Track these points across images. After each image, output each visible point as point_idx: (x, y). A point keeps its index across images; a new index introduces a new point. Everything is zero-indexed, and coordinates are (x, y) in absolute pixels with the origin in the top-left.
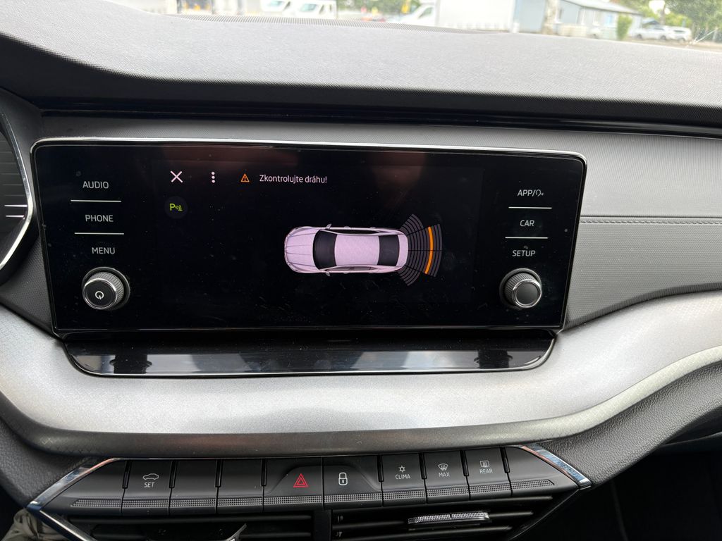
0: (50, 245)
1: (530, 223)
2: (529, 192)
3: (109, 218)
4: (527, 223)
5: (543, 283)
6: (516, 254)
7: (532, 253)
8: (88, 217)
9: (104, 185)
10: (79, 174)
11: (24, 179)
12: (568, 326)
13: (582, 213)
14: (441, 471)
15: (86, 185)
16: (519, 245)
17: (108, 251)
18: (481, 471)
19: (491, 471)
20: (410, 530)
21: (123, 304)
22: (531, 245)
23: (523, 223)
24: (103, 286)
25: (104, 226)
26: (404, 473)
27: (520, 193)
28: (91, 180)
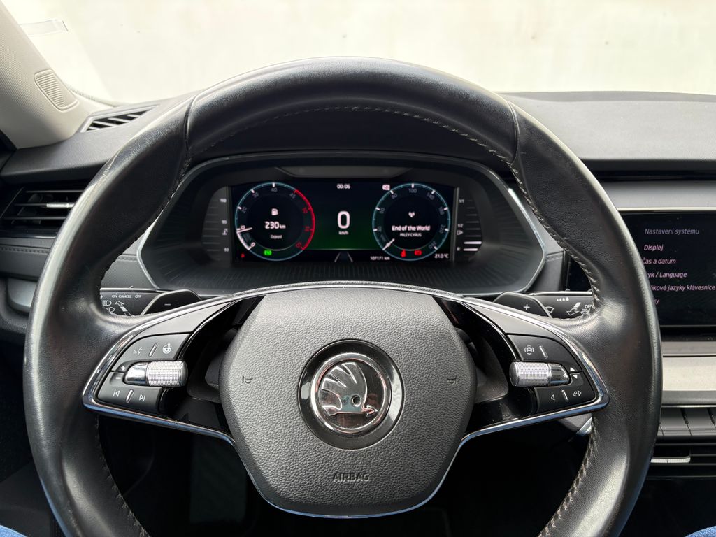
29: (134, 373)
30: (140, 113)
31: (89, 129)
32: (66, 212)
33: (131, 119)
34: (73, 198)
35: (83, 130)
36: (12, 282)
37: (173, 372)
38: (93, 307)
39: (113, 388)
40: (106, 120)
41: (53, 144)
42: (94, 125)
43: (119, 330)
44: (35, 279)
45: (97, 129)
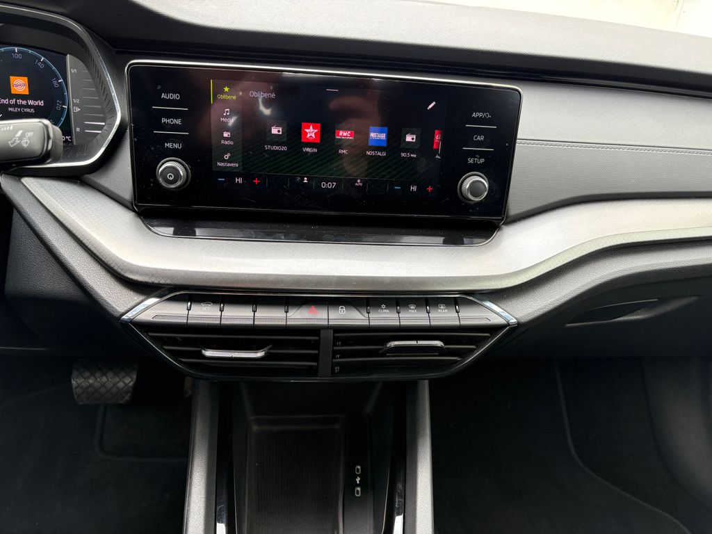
0: (136, 140)
1: (481, 138)
2: (480, 115)
3: (178, 122)
4: (479, 138)
5: (489, 184)
6: (471, 161)
7: (482, 161)
8: (164, 120)
9: (176, 96)
10: (159, 87)
11: (113, 94)
12: (508, 220)
13: (518, 137)
14: (411, 309)
15: (163, 96)
16: (473, 154)
17: (176, 146)
18: (439, 311)
19: (446, 311)
20: (388, 354)
21: (185, 186)
22: (482, 154)
23: (476, 138)
24: (174, 170)
25: (175, 127)
26: (385, 309)
27: (474, 115)
28: (167, 92)
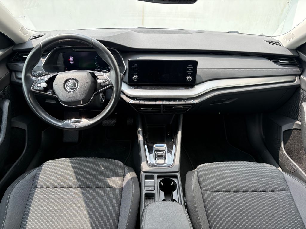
29: (39, 85)
30: (43, 35)
31: (31, 39)
32: (26, 58)
33: (41, 37)
34: (27, 55)
35: (30, 40)
36: (16, 73)
37: (45, 85)
38: (30, 75)
39: (36, 88)
40: (35, 37)
41: (23, 43)
42: (32, 38)
43: (35, 79)
44: (21, 72)
45: (33, 39)
